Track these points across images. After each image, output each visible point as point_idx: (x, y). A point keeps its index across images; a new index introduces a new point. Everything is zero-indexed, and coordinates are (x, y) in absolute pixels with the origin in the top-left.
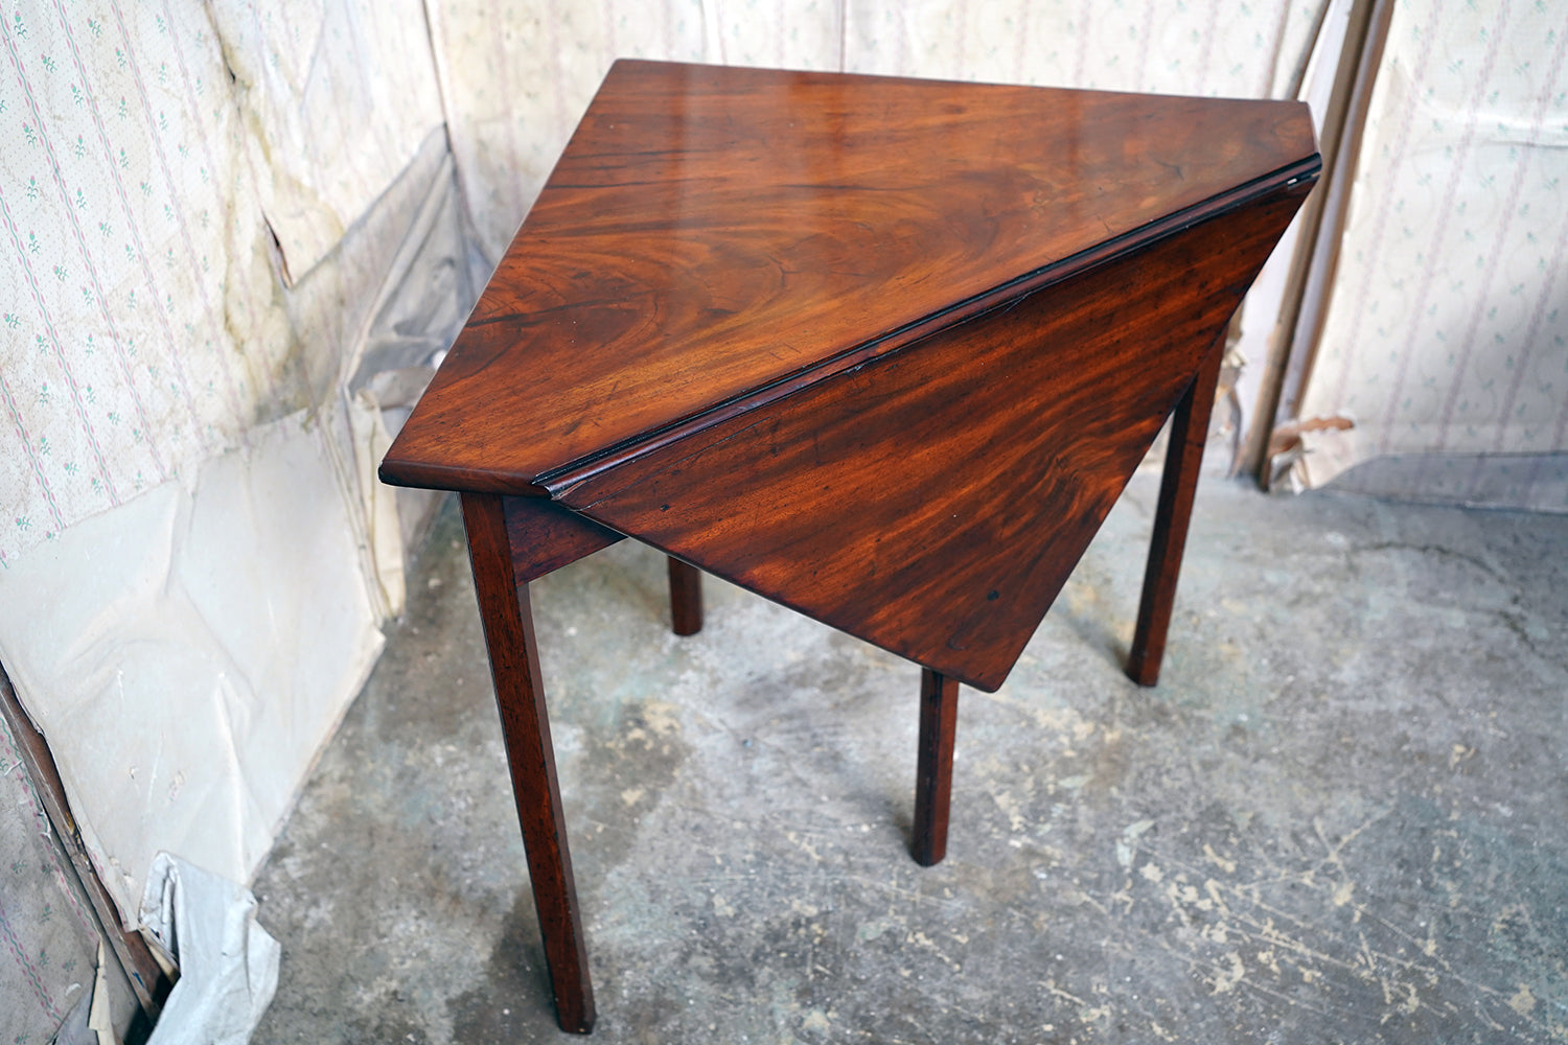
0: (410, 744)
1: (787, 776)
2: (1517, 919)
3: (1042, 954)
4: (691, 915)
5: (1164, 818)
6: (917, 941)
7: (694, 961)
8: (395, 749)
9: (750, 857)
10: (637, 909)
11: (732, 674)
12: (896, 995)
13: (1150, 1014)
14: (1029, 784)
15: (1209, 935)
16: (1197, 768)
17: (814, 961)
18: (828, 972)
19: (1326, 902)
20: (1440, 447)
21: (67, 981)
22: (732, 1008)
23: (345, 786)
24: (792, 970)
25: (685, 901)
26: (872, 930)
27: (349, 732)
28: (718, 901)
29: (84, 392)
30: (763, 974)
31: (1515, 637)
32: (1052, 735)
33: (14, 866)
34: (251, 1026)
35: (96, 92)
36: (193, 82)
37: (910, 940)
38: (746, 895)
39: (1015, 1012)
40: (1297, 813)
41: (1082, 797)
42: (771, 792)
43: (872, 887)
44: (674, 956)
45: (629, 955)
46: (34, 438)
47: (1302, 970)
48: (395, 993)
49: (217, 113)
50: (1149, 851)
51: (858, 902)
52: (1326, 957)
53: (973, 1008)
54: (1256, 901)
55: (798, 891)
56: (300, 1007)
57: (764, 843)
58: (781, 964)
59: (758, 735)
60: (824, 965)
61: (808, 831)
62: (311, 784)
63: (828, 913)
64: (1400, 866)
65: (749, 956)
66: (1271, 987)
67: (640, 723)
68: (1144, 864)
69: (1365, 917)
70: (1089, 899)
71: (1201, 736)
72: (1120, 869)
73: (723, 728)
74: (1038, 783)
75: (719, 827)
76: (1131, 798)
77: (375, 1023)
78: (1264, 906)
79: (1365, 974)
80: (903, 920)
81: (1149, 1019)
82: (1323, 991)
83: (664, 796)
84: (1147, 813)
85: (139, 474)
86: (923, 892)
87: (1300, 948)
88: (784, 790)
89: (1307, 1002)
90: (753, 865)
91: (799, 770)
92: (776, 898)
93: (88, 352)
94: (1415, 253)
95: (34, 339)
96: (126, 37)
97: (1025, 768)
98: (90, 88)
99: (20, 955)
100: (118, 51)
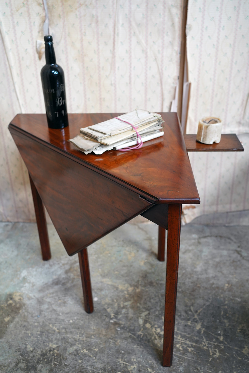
1: (51, 309)
2: (243, 328)
3: (118, 352)
4: (20, 351)
5: (152, 311)
6: (84, 352)
7: (20, 365)
9: (38, 333)
10: (5, 352)
11: (38, 283)
12: (77, 368)
13: (147, 365)
14: (116, 305)
17: (54, 361)
18: (58, 364)
19: (194, 329)
20: (217, 211)
24: (48, 364)
25: (19, 348)
26: (71, 350)
28: (29, 346)
30: (39, 366)
31: (239, 256)
32: (122, 291)
37: (82, 351)
38: (37, 344)
39: (110, 369)
40: (186, 306)
41: (130, 307)
42: (46, 314)
43: (72, 337)
44: (14, 364)
47: (188, 348)
50: (147, 320)
51: (68, 342)
52: (194, 344)
53: (98, 369)
54: (176, 330)
55: (51, 341)
57: (43, 328)
58: (44, 363)
59: (44, 299)
60: (57, 362)
61: (55, 324)
63: (59, 346)
64: (213, 317)
65: (36, 361)
66: (180, 354)
67: (11, 299)
68: (146, 323)
69: (204, 332)
70: (131, 335)
72: (140, 325)
73: (34, 298)
74: (119, 304)
75: (31, 325)
76: (143, 306)
78: (178, 332)
79: (205, 348)
80: (80, 346)
81: (147, 367)
82: (194, 354)
83: (16, 318)
84: (147, 309)
86: (86, 337)
87: (188, 342)
88: (50, 313)
89: (190, 357)
90: (39, 335)
91: (54, 307)
92: (45, 344)
94: (203, 163)
97: (115, 301)
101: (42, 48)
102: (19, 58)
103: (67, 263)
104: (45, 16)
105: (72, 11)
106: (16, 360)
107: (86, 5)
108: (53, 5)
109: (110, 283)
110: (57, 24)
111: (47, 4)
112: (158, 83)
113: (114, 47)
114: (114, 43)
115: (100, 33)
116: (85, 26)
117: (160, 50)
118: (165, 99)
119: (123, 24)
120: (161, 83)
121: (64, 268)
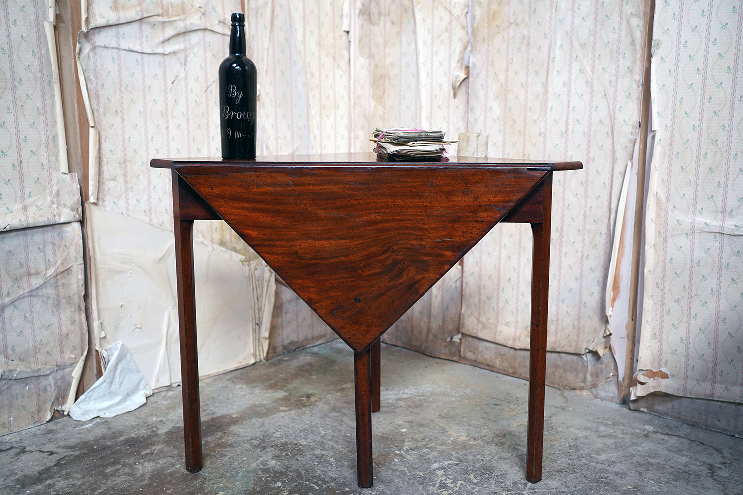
0: (233, 383)
1: (340, 418)
4: (266, 433)
5: (465, 464)
6: (330, 459)
7: (253, 441)
8: (229, 382)
9: (302, 429)
12: (305, 466)
14: (422, 443)
15: (441, 491)
17: (290, 452)
18: (291, 455)
20: (712, 395)
21: (72, 353)
22: (250, 452)
24: (280, 452)
25: (268, 430)
26: (318, 452)
28: (278, 433)
29: (152, 186)
30: (269, 449)
31: (706, 472)
32: (449, 436)
33: (69, 297)
34: (119, 413)
38: (288, 435)
41: (439, 451)
42: (328, 420)
44: (249, 438)
45: (236, 434)
46: (129, 185)
50: (447, 468)
51: (322, 447)
54: (474, 491)
55: (306, 439)
56: (135, 415)
58: (278, 449)
63: (309, 445)
65: (271, 445)
67: (308, 397)
68: (440, 470)
70: (406, 470)
72: (429, 468)
73: (333, 405)
74: (427, 444)
76: (459, 456)
77: (149, 424)
80: (331, 454)
83: (293, 411)
84: (460, 461)
85: (163, 222)
86: (348, 451)
90: (300, 430)
91: (344, 419)
92: (297, 438)
93: (158, 177)
94: (682, 285)
95: (140, 162)
96: (207, 112)
97: (427, 440)
98: (188, 116)
99: (60, 328)
100: (203, 113)
101: (457, 82)
102: (432, 95)
103: (411, 393)
104: (468, 42)
105: (499, 33)
106: (253, 436)
107: (517, 24)
108: (478, 28)
109: (442, 425)
110: (480, 51)
111: (472, 26)
112: (608, 133)
113: (547, 78)
114: (547, 73)
115: (531, 59)
116: (513, 50)
117: (613, 81)
118: (617, 159)
119: (562, 45)
120: (612, 133)
121: (401, 396)
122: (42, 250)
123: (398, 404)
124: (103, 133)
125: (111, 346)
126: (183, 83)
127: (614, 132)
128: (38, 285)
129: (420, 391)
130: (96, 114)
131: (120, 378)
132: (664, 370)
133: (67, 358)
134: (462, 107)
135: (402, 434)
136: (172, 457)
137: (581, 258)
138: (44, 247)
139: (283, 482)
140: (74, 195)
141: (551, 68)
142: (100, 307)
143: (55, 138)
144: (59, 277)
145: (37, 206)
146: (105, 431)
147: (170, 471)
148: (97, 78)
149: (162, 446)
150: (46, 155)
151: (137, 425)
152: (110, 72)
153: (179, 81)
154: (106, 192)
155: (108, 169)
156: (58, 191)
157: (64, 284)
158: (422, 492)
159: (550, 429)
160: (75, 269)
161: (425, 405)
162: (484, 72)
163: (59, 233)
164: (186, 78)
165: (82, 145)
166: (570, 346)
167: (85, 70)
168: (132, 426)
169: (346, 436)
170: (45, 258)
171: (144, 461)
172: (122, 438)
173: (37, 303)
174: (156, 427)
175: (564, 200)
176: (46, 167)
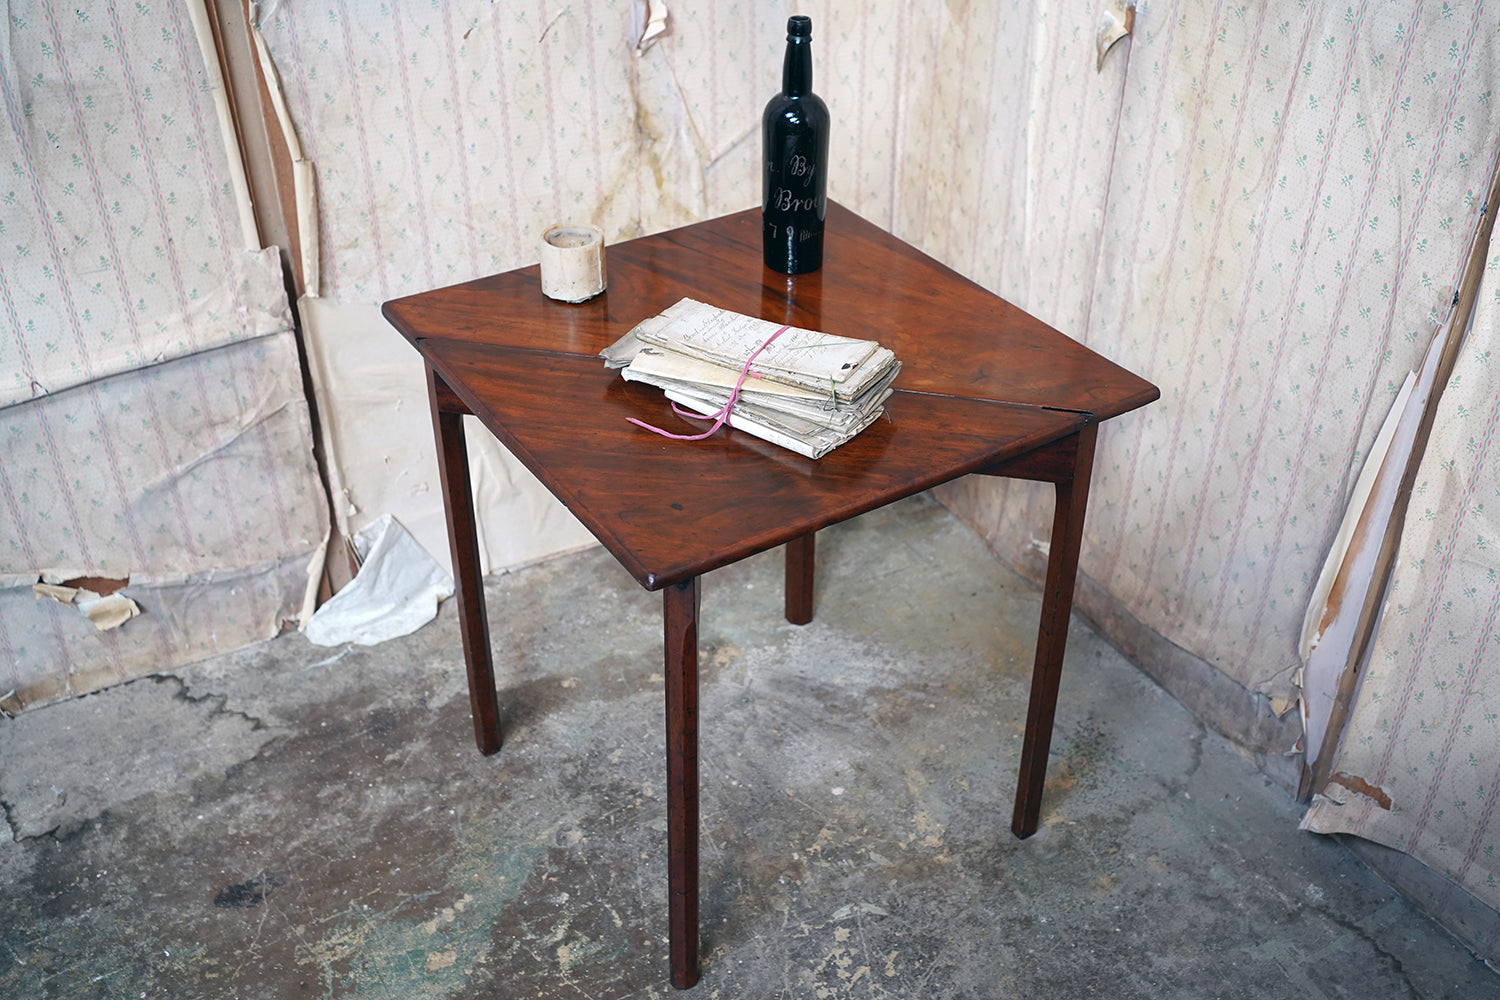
0: (601, 580)
1: (740, 729)
3: (719, 911)
4: (597, 746)
5: (897, 919)
7: (569, 766)
8: (594, 577)
10: (581, 725)
11: (793, 665)
12: (624, 860)
13: (723, 986)
14: (852, 839)
15: (818, 988)
16: (963, 915)
17: (615, 813)
18: (613, 823)
20: (1461, 878)
21: (303, 536)
22: (552, 797)
23: (551, 577)
24: (600, 808)
25: (605, 739)
27: (586, 555)
28: (618, 752)
29: (433, 246)
30: (586, 796)
32: (909, 829)
33: (289, 452)
34: (385, 639)
35: (508, 100)
36: (601, 121)
39: (662, 919)
41: (870, 869)
42: (719, 730)
44: (565, 756)
45: (548, 739)
46: (385, 251)
48: (447, 672)
49: (617, 145)
50: (859, 924)
53: (647, 898)
55: (658, 779)
56: (410, 647)
58: (599, 801)
59: (757, 701)
60: (616, 819)
61: (706, 760)
62: (541, 565)
63: (654, 800)
65: (593, 785)
67: (713, 651)
68: (845, 927)
70: (787, 913)
71: (998, 904)
72: (828, 917)
73: (746, 683)
74: (859, 843)
76: (897, 894)
77: (424, 676)
81: (718, 987)
84: (893, 908)
86: (712, 834)
88: (728, 734)
93: (445, 227)
94: (1457, 662)
95: (406, 204)
96: (548, 80)
97: (865, 830)
98: (505, 97)
99: (278, 499)
100: (538, 85)
101: (1107, 38)
103: (905, 676)
106: (573, 754)
109: (914, 790)
112: (1385, 286)
113: (1287, 105)
114: (1290, 93)
115: (1263, 45)
116: (1229, 8)
117: (1422, 173)
118: (1390, 352)
119: (1333, 39)
120: (1395, 291)
121: (882, 681)
122: (229, 383)
123: (865, 704)
124: (322, 166)
125: (371, 524)
126: (489, 32)
127: (1399, 293)
128: (229, 441)
129: (925, 673)
130: (304, 131)
131: (389, 576)
132: (1386, 790)
133: (295, 544)
134: (1110, 95)
135: (830, 802)
136: (427, 781)
137: (1283, 517)
138: (233, 377)
139: (572, 893)
140: (274, 289)
141: (1298, 87)
142: (344, 467)
143: (228, 187)
144: (265, 424)
145: (209, 313)
146: (351, 681)
147: (412, 818)
148: (299, 60)
149: (423, 746)
150: (215, 221)
151: (405, 676)
152: (326, 42)
153: (479, 29)
154: (338, 271)
155: (339, 230)
156: (246, 281)
157: (276, 434)
158: (786, 980)
159: (1114, 849)
160: (292, 409)
161: (915, 719)
162: (1163, 37)
163: (258, 352)
164: (496, 19)
165: (282, 194)
166: (1232, 665)
167: (274, 48)
168: (396, 675)
169: (728, 788)
170: (237, 395)
171: (383, 782)
172: (371, 708)
173: (233, 468)
174: (430, 688)
175: (1272, 387)
176: (219, 242)
